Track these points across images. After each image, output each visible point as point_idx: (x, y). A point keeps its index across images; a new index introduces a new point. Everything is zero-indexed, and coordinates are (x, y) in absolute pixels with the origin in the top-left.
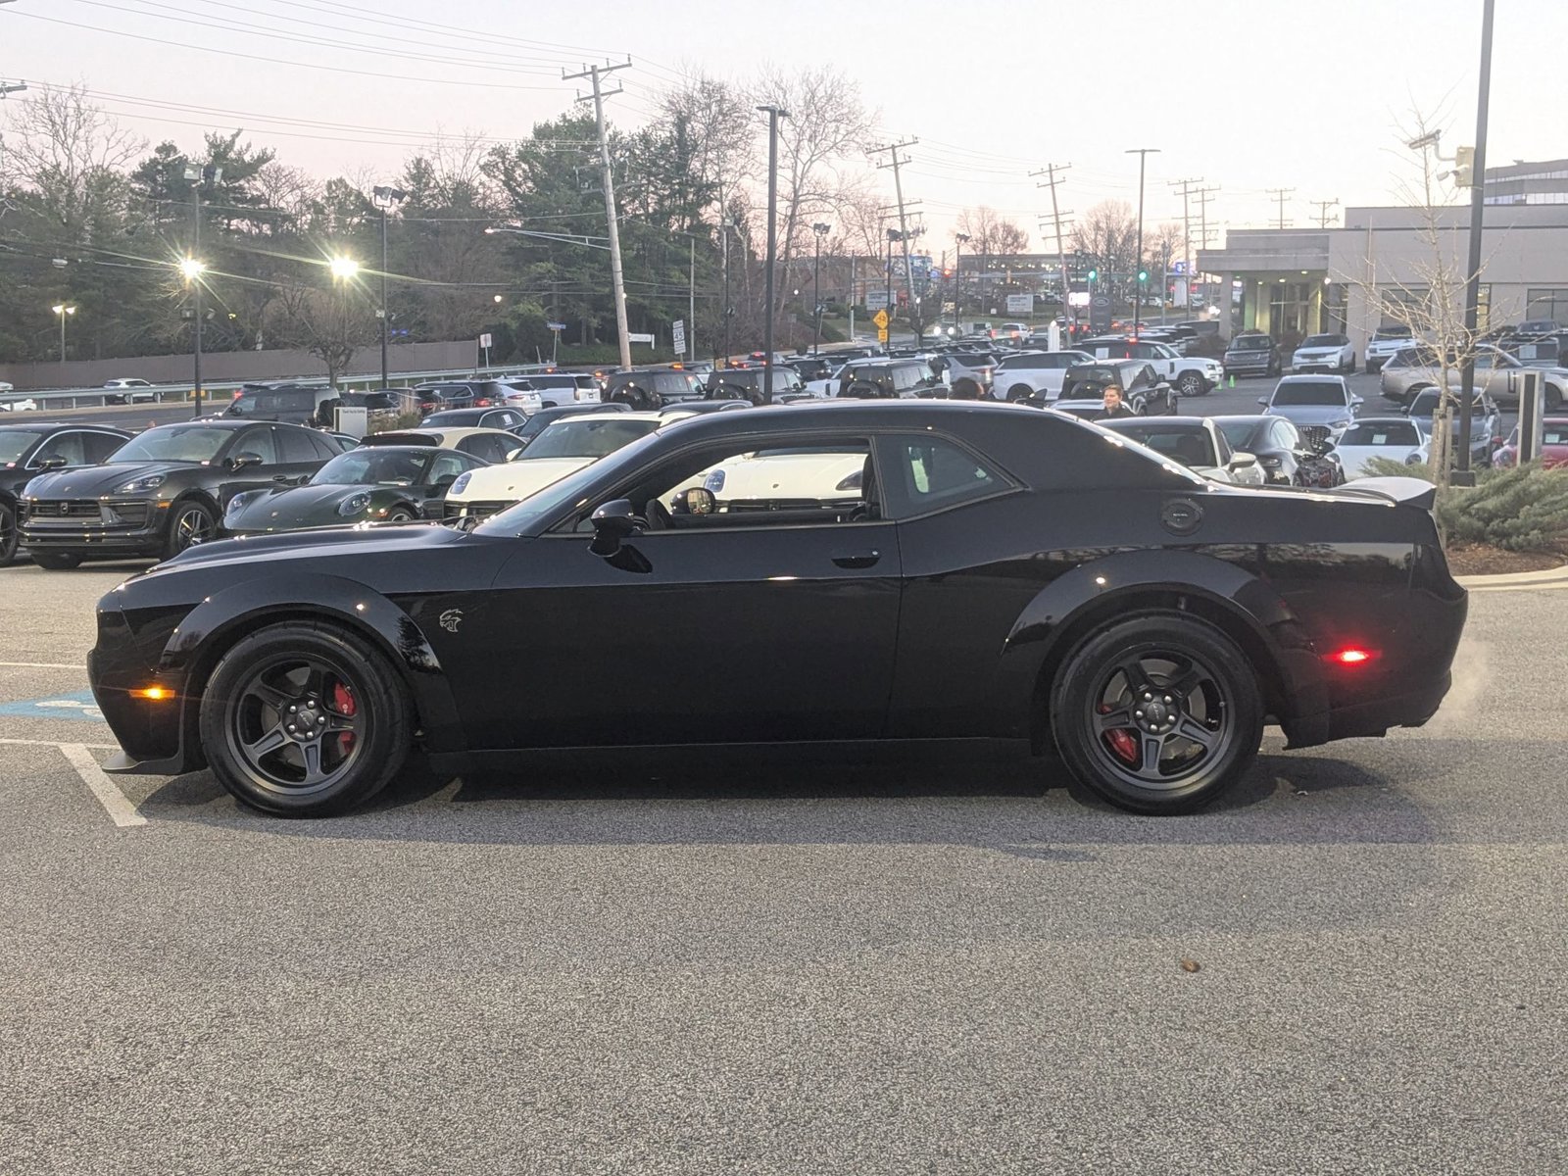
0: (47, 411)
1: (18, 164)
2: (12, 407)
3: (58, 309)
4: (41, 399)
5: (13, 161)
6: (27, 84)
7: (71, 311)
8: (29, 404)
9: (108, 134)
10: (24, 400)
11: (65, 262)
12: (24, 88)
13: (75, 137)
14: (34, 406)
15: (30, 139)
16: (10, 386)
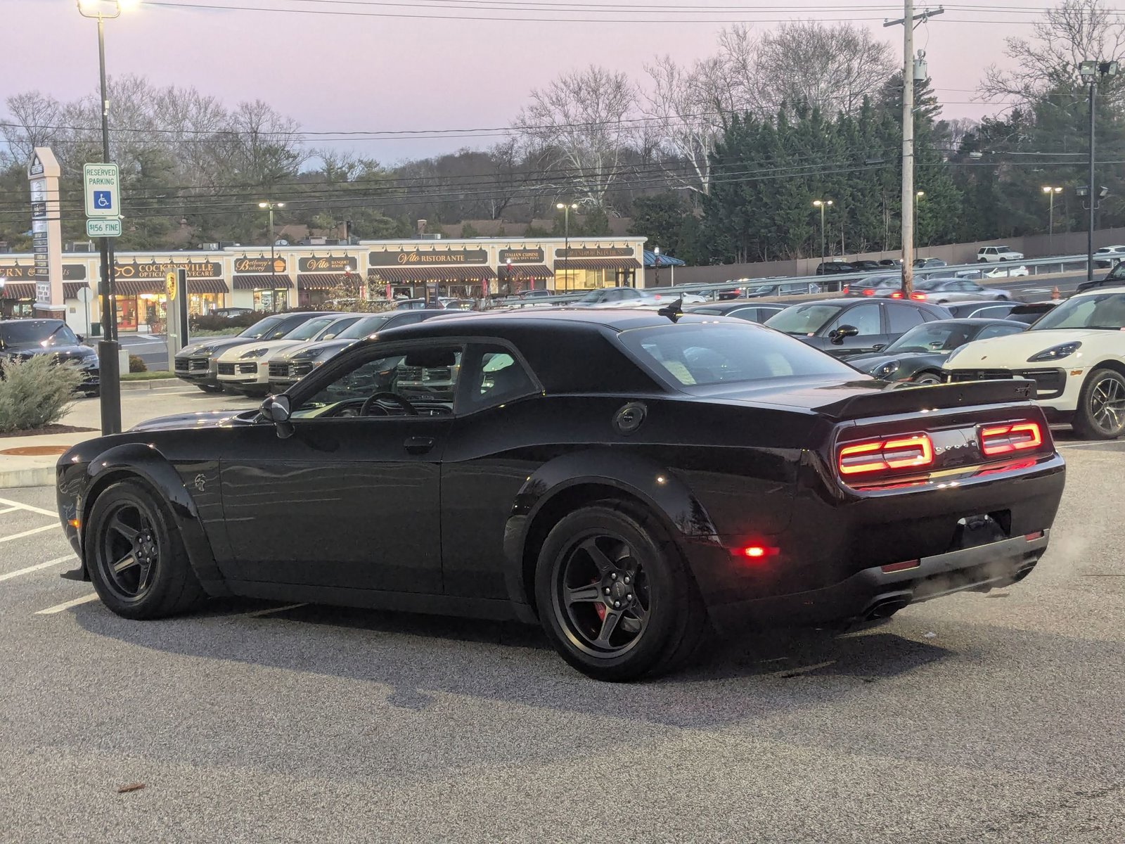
0: (1039, 276)
1: (1040, 65)
2: (1008, 274)
3: (1047, 189)
4: (1033, 266)
5: (1037, 64)
6: (944, 7)
7: (1059, 190)
8: (1023, 271)
9: (1118, 33)
10: (1018, 267)
11: (980, 155)
12: (942, 11)
13: (1090, 38)
14: (1026, 273)
15: (1053, 43)
16: (1021, 255)
